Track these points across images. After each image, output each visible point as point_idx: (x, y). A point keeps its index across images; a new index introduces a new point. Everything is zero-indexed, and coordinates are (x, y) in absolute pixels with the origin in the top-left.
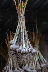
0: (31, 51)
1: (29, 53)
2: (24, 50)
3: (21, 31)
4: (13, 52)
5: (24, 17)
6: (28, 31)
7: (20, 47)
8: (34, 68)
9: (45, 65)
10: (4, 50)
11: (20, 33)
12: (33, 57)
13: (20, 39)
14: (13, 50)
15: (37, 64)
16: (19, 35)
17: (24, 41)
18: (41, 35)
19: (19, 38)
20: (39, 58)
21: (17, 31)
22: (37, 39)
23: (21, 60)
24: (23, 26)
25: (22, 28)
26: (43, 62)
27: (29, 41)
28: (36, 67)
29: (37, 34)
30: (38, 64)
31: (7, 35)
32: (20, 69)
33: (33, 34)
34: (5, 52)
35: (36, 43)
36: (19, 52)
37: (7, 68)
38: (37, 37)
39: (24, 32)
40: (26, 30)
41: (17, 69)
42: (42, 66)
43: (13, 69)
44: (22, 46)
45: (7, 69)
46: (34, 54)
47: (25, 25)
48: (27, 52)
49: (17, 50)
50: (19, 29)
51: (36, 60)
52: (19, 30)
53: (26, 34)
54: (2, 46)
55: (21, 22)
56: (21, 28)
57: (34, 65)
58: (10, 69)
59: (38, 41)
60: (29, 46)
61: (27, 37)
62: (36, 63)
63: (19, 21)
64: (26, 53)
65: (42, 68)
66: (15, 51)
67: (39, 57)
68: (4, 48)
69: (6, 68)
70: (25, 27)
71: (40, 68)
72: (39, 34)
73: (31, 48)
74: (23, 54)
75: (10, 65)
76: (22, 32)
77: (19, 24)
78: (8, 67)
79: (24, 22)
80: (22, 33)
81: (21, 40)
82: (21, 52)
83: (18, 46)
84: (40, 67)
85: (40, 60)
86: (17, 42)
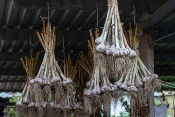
0: (129, 54)
1: (126, 55)
2: (118, 52)
3: (113, 23)
4: (101, 54)
5: (117, 2)
6: (122, 24)
7: (112, 47)
8: (132, 82)
9: (148, 78)
10: (86, 59)
11: (111, 27)
12: (132, 62)
13: (111, 36)
14: (101, 53)
15: (136, 78)
16: (110, 30)
17: (117, 38)
18: (141, 34)
19: (110, 34)
20: (139, 69)
21: (107, 23)
22: (135, 40)
23: (112, 67)
24: (116, 16)
25: (115, 19)
26: (146, 74)
27: (125, 38)
28: (135, 81)
29: (136, 32)
30: (138, 77)
31: (91, 34)
32: (111, 85)
33: (130, 32)
34: (88, 63)
35: (134, 45)
36: (111, 55)
37: (91, 83)
38: (135, 37)
39: (116, 25)
40: (119, 22)
41: (106, 85)
42: (144, 79)
43: (100, 85)
44: (114, 45)
45: (92, 85)
46: (133, 57)
47: (118, 15)
48: (122, 54)
49: (108, 52)
50: (109, 20)
51: (135, 72)
52: (109, 22)
53: (121, 29)
54: (82, 54)
55: (112, 9)
56: (113, 18)
57: (132, 79)
58: (96, 84)
59: (138, 43)
60: (125, 46)
61: (121, 33)
62: (134, 76)
63: (110, 8)
64: (121, 56)
65: (144, 83)
66: (104, 53)
67: (140, 67)
68: (86, 57)
69: (89, 84)
70: (118, 17)
71: (141, 83)
72: (138, 32)
73: (129, 49)
74: (117, 57)
75: (96, 79)
76: (114, 25)
77: (109, 12)
78: (93, 81)
79: (117, 10)
80: (113, 27)
81: (113, 36)
82: (113, 55)
83: (107, 47)
84: (142, 81)
85: (140, 71)
86: (106, 40)
